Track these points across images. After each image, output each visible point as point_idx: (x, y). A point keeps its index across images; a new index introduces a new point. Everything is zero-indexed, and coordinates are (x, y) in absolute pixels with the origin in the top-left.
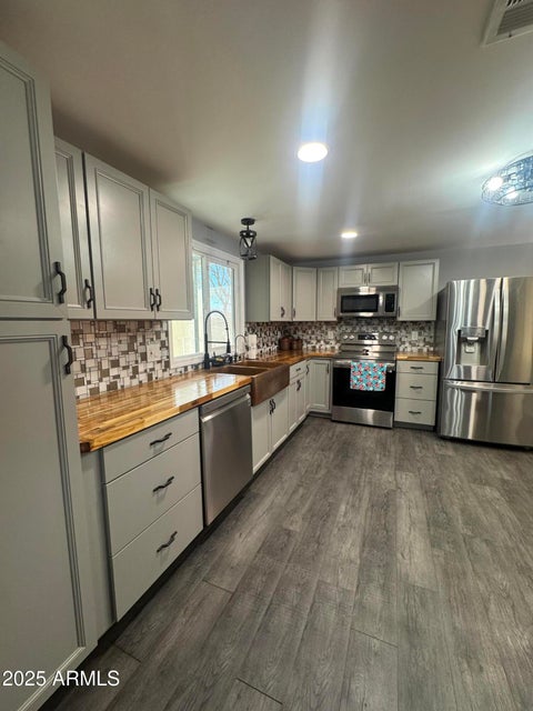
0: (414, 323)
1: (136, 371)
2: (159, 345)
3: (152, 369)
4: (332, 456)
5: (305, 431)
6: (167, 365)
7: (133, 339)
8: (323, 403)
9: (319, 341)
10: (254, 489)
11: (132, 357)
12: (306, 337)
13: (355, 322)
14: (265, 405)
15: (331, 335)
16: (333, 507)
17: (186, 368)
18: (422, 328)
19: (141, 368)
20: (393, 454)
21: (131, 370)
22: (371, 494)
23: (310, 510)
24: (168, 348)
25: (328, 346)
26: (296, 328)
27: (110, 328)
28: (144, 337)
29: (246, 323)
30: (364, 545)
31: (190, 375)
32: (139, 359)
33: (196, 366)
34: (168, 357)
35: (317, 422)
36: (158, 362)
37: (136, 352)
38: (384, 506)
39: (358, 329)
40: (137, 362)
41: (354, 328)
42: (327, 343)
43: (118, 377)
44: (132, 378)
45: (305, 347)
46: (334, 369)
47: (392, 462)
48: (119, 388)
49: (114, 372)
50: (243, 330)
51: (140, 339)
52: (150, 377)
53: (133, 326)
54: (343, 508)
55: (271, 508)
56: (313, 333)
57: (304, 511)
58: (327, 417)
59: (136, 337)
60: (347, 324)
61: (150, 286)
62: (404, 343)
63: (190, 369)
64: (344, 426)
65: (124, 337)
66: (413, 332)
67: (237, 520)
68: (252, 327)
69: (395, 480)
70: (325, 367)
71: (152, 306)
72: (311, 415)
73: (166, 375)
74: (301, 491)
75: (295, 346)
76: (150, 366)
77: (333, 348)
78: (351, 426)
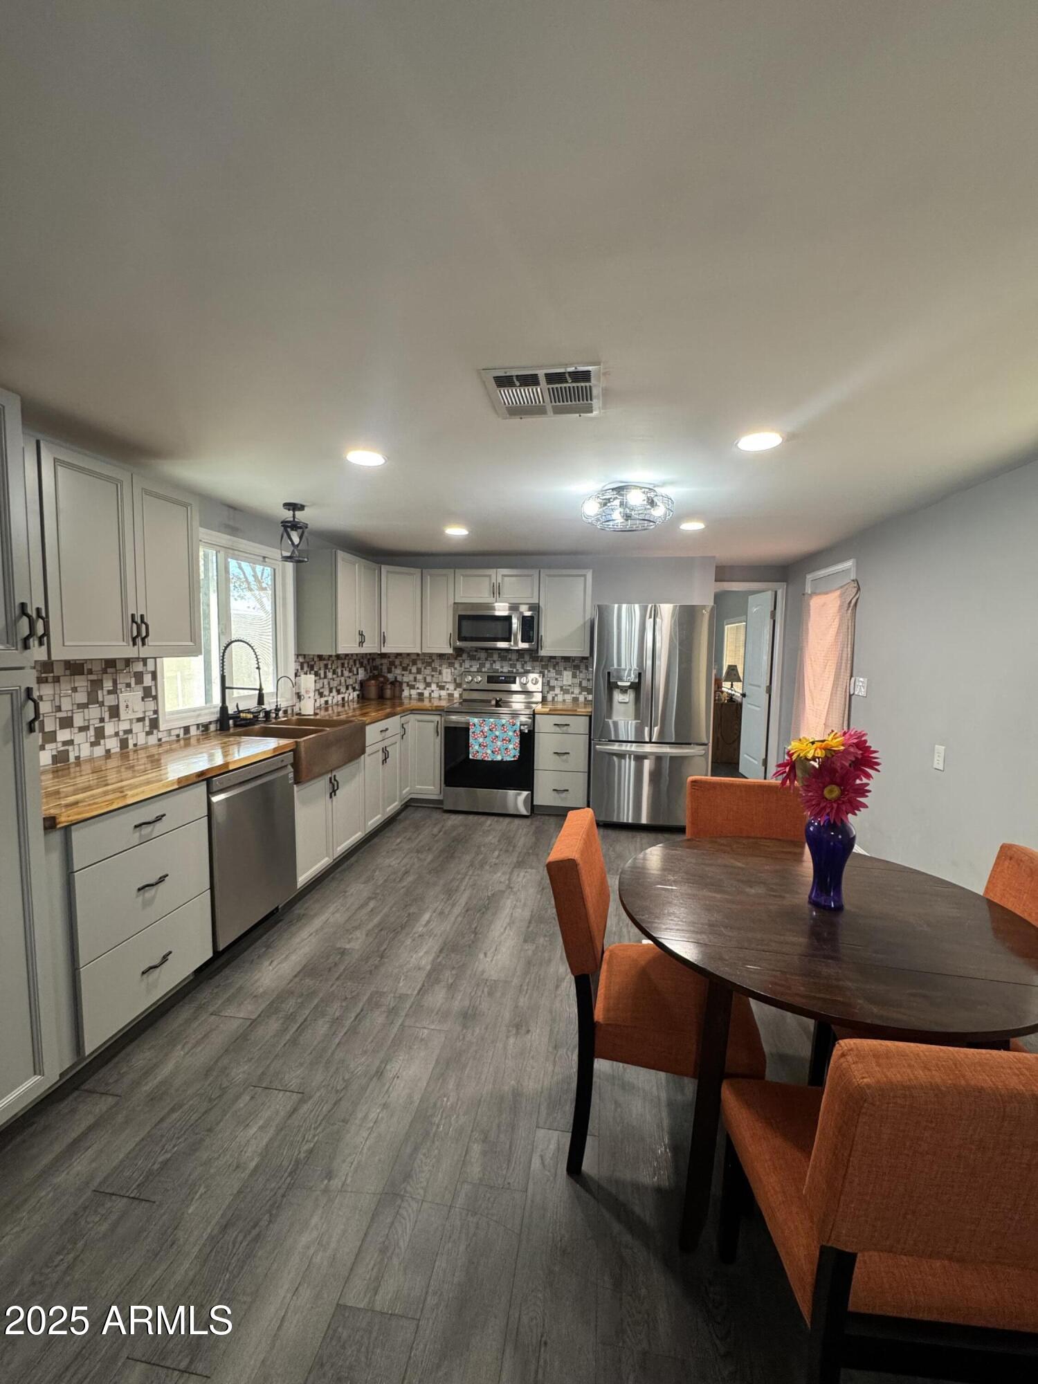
0: (566, 659)
2: (140, 694)
3: (129, 731)
4: (430, 857)
5: (398, 827)
6: (154, 724)
7: (97, 684)
8: (429, 784)
9: (428, 685)
10: (298, 910)
11: (94, 712)
12: (408, 678)
13: (483, 655)
14: (322, 784)
15: (447, 674)
16: (412, 918)
17: (187, 730)
18: (577, 667)
19: (109, 729)
20: (518, 850)
21: (92, 732)
22: (470, 898)
23: (380, 924)
24: (155, 698)
25: (443, 693)
26: (392, 663)
28: (115, 683)
29: (298, 656)
30: (441, 951)
31: (193, 741)
32: (106, 716)
33: (205, 727)
34: (156, 712)
35: (418, 815)
36: (139, 720)
37: (102, 704)
38: (483, 909)
39: (488, 665)
40: (102, 720)
41: (482, 665)
42: (442, 688)
44: (93, 744)
45: (406, 693)
46: (447, 729)
47: (514, 859)
50: (292, 666)
51: (108, 685)
52: (124, 744)
54: (426, 916)
55: (322, 928)
56: (419, 671)
57: (370, 926)
58: (436, 806)
59: (101, 681)
60: (472, 658)
61: (131, 611)
62: (552, 688)
63: (193, 731)
64: (460, 817)
65: (81, 682)
66: (565, 673)
67: (268, 947)
68: (309, 662)
69: (509, 880)
70: (432, 726)
71: (134, 640)
72: (411, 804)
73: (152, 740)
74: (372, 904)
75: (388, 693)
76: (124, 726)
77: (451, 695)
78: (471, 817)
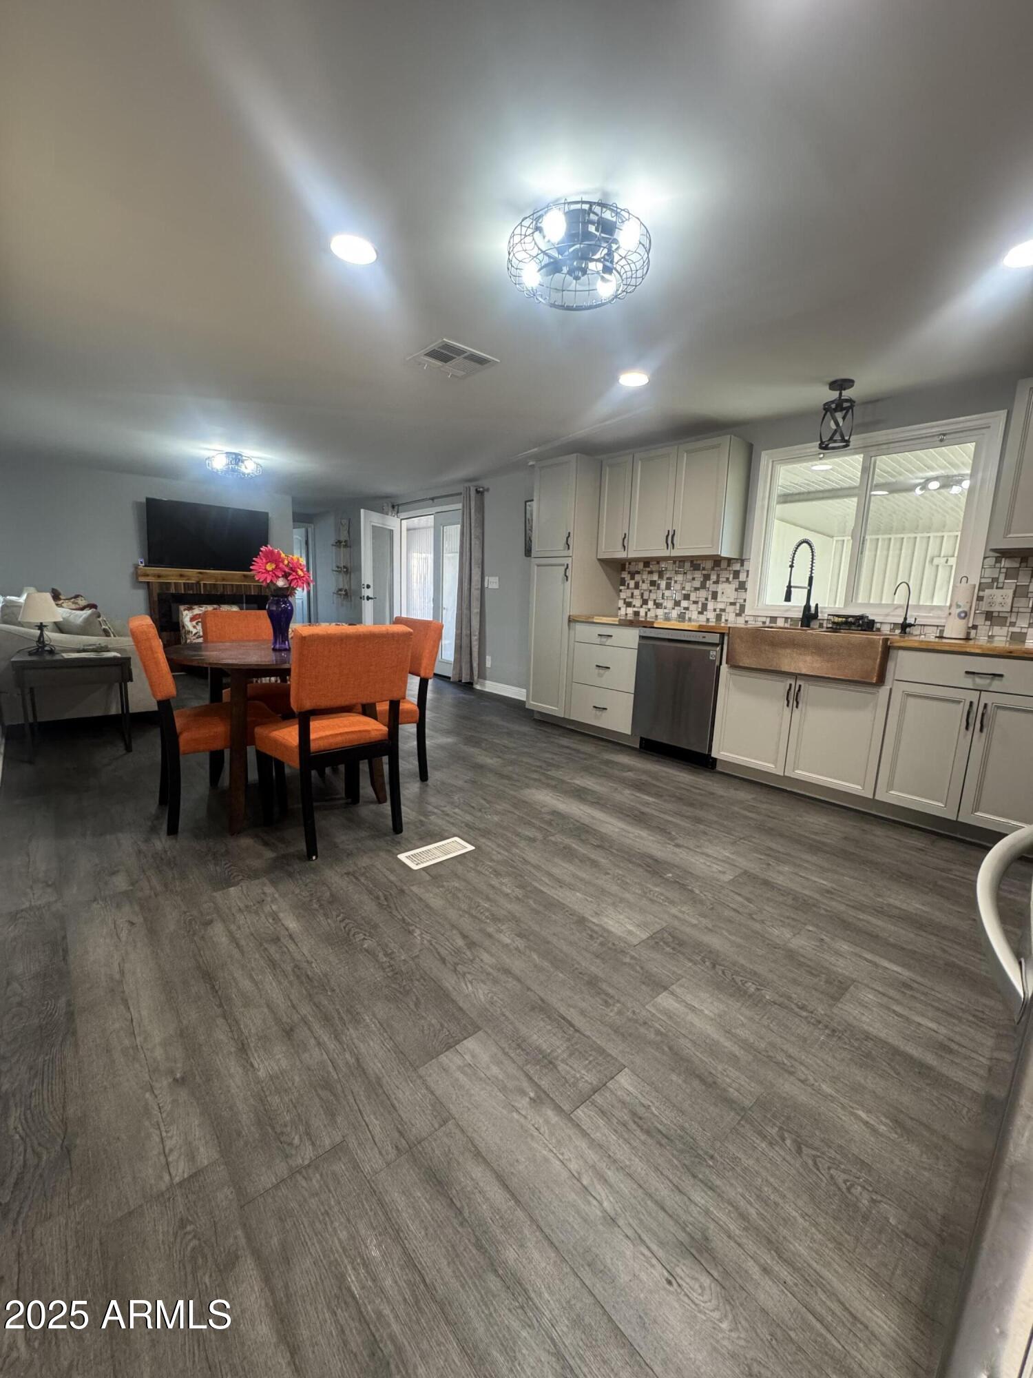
1: (704, 607)
2: (735, 586)
3: (723, 610)
6: (743, 609)
7: (707, 577)
19: (711, 605)
21: (700, 605)
24: (745, 591)
27: (687, 565)
28: (718, 576)
32: (710, 597)
34: (745, 600)
37: (708, 590)
40: (707, 599)
43: (687, 609)
48: (687, 618)
49: (684, 604)
51: (714, 578)
52: (719, 617)
53: (709, 564)
59: (710, 575)
61: (668, 528)
65: (698, 575)
71: (668, 545)
73: (741, 620)
76: (721, 606)
